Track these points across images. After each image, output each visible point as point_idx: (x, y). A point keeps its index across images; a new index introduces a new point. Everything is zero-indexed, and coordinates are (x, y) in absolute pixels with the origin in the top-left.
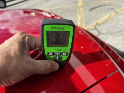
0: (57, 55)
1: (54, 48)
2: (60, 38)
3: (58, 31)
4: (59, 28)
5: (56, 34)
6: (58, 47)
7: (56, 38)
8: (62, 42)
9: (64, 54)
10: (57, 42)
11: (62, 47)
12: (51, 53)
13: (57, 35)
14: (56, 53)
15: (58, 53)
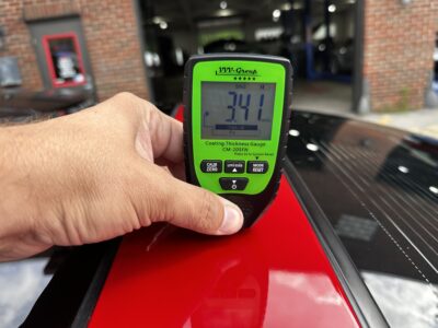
0: (235, 170)
1: (223, 144)
2: (243, 107)
3: (238, 80)
4: (239, 71)
5: (231, 93)
6: (238, 141)
7: (229, 107)
9: (257, 168)
10: (233, 123)
11: (249, 142)
12: (213, 162)
13: (232, 96)
14: (232, 162)
15: (238, 162)
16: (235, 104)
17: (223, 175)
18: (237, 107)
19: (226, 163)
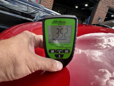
0: (59, 52)
2: (62, 33)
3: (59, 25)
4: (60, 22)
5: (57, 29)
7: (57, 33)
8: (63, 38)
9: (66, 51)
11: (64, 44)
12: (53, 50)
13: (58, 30)
14: (58, 50)
15: (60, 50)
16: (59, 32)
17: (56, 53)
18: (60, 33)
19: (57, 50)
